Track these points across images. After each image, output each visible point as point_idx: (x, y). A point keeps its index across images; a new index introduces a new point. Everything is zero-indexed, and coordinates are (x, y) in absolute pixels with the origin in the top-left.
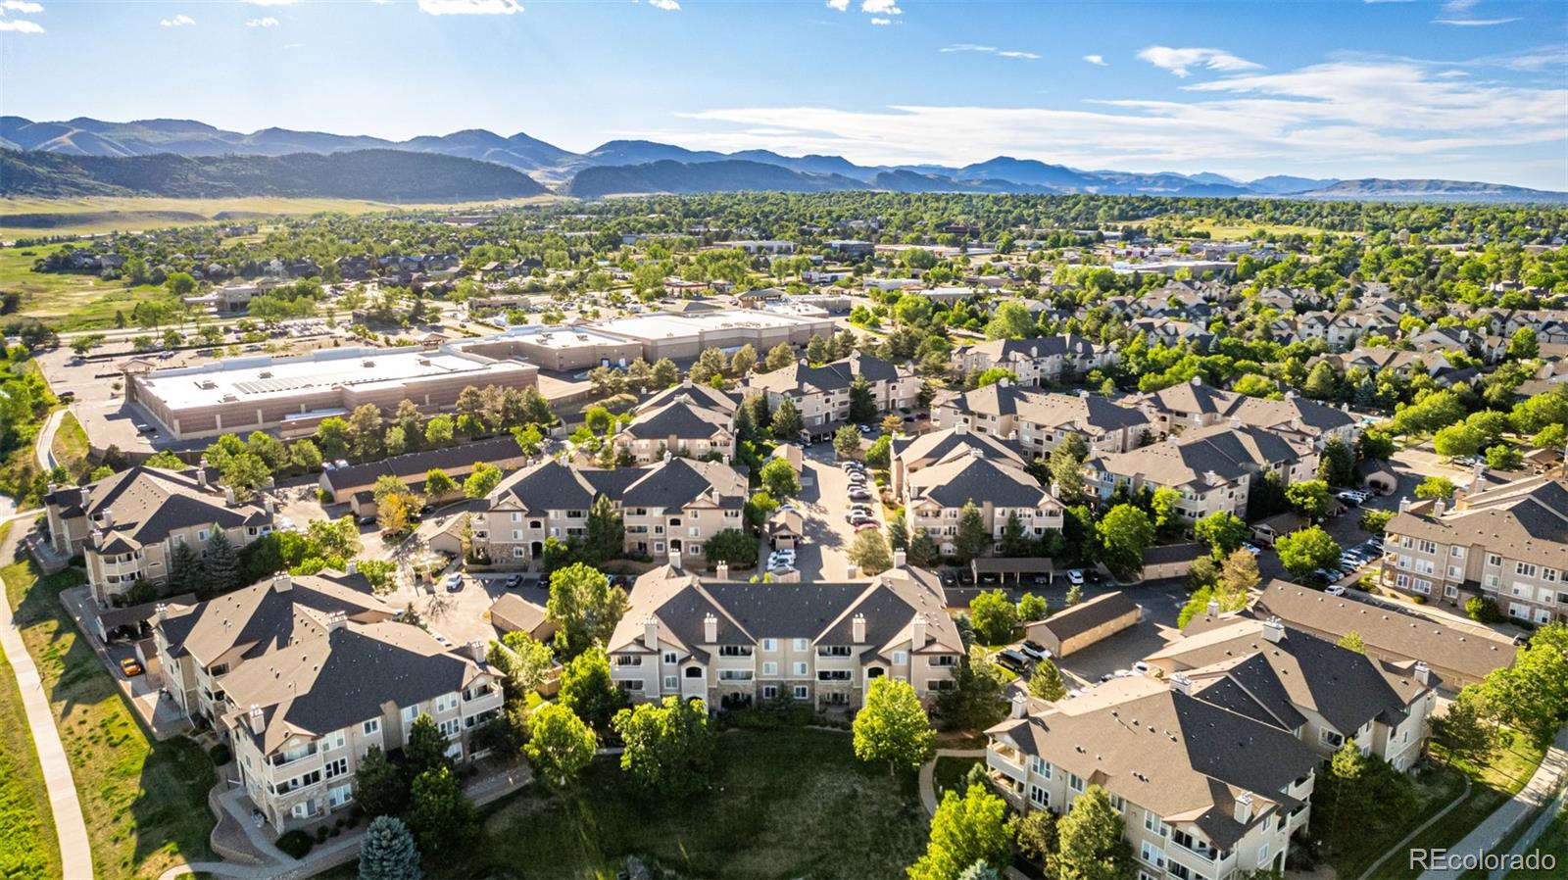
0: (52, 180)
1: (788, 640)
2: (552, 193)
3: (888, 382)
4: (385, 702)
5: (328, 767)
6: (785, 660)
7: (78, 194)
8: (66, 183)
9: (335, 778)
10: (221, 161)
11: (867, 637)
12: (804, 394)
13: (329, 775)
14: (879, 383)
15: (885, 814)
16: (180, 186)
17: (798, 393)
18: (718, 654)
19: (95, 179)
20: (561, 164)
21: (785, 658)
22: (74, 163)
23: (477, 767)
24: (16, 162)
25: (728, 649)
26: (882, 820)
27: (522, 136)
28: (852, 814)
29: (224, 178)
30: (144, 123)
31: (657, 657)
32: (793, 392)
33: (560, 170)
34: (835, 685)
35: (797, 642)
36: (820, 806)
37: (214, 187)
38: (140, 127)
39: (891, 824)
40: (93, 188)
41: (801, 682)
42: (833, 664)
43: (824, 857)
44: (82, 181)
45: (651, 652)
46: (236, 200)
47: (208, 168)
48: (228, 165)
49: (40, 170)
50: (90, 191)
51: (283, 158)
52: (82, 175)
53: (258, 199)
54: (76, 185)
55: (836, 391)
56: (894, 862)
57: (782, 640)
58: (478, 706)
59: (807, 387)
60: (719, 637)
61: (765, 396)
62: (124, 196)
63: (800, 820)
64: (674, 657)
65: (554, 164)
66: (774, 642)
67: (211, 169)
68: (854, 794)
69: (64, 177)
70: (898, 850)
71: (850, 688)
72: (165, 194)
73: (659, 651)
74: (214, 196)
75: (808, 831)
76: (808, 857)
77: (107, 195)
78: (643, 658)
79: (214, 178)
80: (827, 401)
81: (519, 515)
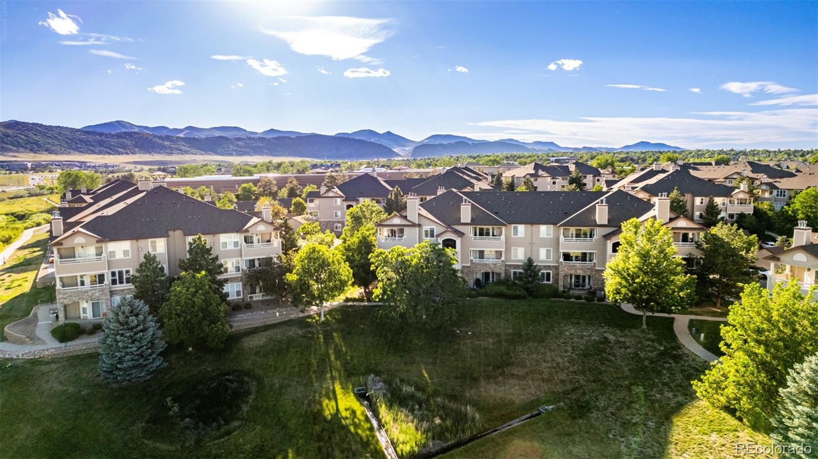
0: (171, 147)
1: (535, 226)
2: (402, 156)
3: (594, 176)
4: (174, 230)
5: (113, 274)
6: (532, 244)
7: (181, 153)
8: (177, 149)
9: (118, 287)
10: (244, 139)
11: (609, 221)
12: (539, 176)
13: (114, 282)
14: (588, 176)
15: (642, 355)
16: (226, 151)
17: (535, 176)
18: (472, 235)
19: (189, 147)
20: (408, 146)
21: (532, 243)
22: (181, 140)
23: (253, 304)
24: (157, 140)
25: (481, 230)
26: (641, 360)
27: (389, 133)
28: (604, 355)
29: (245, 147)
30: (215, 128)
31: (417, 229)
32: (531, 175)
33: (407, 149)
34: (578, 268)
35: (543, 228)
36: (569, 348)
37: (240, 151)
38: (214, 130)
39: (652, 362)
40: (188, 151)
41: (546, 267)
42: (575, 247)
43: (577, 388)
44: (183, 148)
45: (414, 225)
46: (250, 157)
47: (238, 142)
48: (248, 142)
49: (167, 143)
50: (186, 152)
51: (273, 138)
52: (184, 145)
53: (260, 157)
54: (181, 150)
55: (560, 178)
56: (662, 394)
57: (529, 226)
58: (258, 251)
59: (541, 172)
60: (472, 219)
61: (513, 181)
62: (201, 154)
63: (549, 358)
64: (432, 231)
65: (404, 146)
66: (521, 228)
67: (240, 143)
68: (606, 341)
69: (176, 146)
70: (664, 384)
71: (592, 269)
72: (218, 154)
73: (419, 225)
74: (240, 155)
75: (558, 368)
76: (559, 388)
77: (193, 154)
78: (406, 230)
79: (241, 147)
80: (554, 183)
81: (339, 200)
